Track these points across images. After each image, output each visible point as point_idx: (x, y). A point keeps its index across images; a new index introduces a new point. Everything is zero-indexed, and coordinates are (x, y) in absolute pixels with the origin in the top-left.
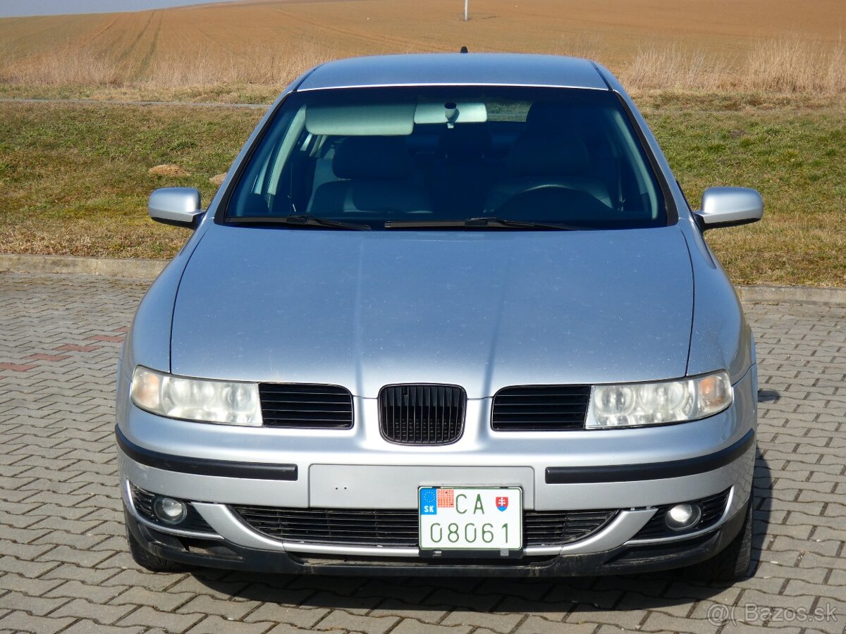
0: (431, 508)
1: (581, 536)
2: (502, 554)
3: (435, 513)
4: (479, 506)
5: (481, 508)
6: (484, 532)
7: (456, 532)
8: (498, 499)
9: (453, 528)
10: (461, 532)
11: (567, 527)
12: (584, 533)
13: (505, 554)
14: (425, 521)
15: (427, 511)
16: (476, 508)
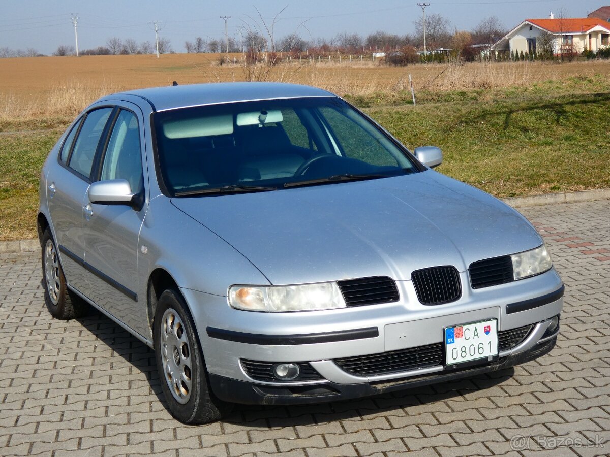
0: (452, 339)
1: (518, 343)
2: (489, 360)
3: (454, 342)
4: (476, 334)
5: (477, 335)
6: (479, 348)
7: (465, 351)
8: (485, 327)
9: (463, 349)
10: (467, 351)
11: (512, 338)
12: (518, 341)
13: (490, 359)
14: (449, 348)
15: (449, 342)
16: (475, 335)
